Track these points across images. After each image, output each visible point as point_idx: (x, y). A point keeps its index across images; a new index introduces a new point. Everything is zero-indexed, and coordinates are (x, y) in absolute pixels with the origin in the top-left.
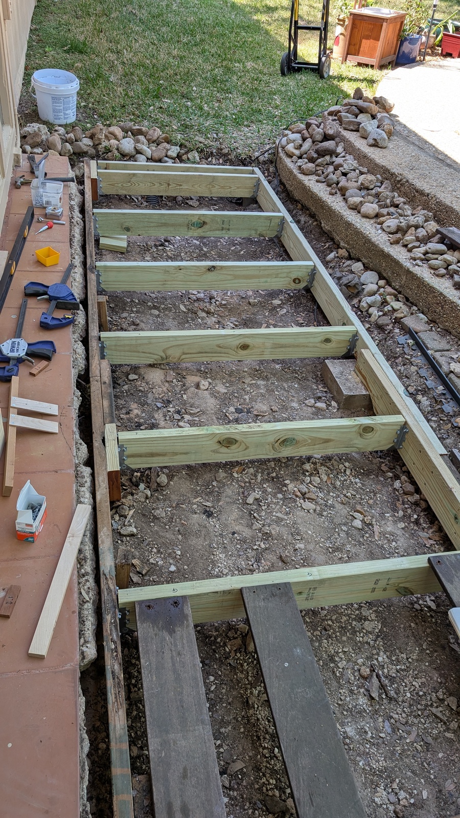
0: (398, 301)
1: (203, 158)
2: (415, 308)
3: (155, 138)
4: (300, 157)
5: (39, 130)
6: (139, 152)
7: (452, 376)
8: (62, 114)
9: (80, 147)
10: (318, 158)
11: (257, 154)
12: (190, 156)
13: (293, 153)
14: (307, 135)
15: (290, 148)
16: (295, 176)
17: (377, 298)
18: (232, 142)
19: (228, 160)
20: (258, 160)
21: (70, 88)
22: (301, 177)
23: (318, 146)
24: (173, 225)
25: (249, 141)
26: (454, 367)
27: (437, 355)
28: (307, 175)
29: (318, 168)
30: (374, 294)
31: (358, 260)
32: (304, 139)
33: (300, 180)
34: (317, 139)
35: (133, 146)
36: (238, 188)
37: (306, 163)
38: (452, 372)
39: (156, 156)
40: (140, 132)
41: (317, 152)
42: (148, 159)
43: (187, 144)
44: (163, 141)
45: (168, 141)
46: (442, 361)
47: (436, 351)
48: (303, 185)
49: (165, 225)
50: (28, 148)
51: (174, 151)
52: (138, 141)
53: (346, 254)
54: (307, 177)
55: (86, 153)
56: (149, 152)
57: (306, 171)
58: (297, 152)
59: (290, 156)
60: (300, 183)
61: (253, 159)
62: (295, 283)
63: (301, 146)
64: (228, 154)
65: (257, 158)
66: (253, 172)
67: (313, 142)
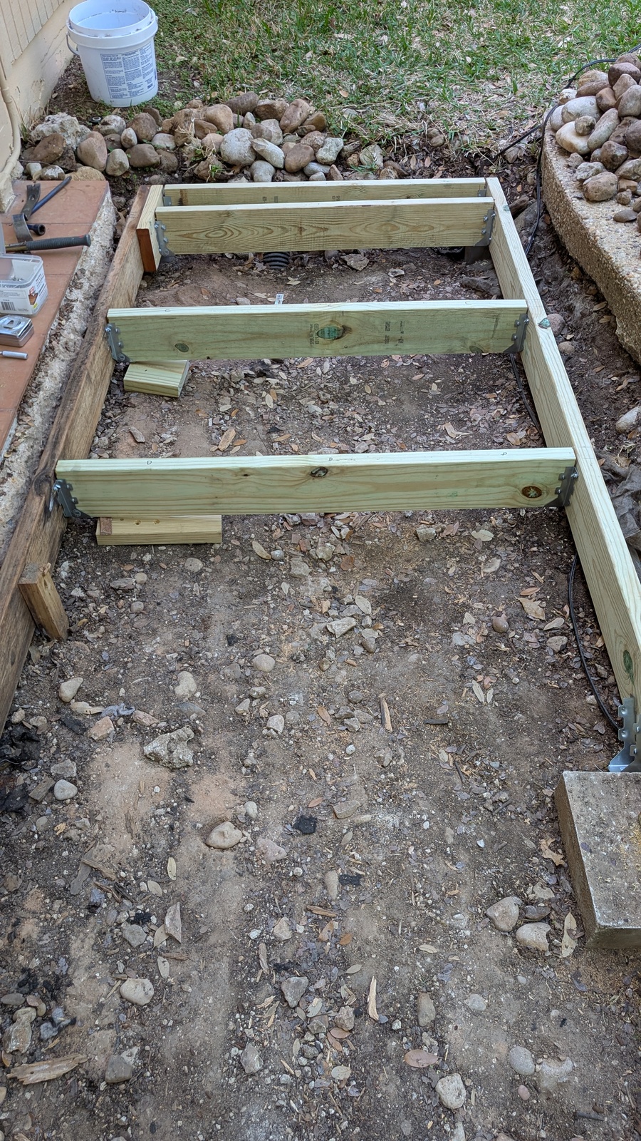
1: (390, 158)
3: (295, 123)
4: (587, 156)
5: (63, 130)
6: (259, 157)
8: (125, 86)
9: (145, 156)
10: (626, 159)
11: (503, 143)
12: (363, 156)
13: (571, 145)
14: (609, 100)
15: (567, 133)
16: (568, 204)
18: (455, 119)
19: (441, 159)
20: (504, 158)
21: (133, 33)
22: (579, 205)
23: (631, 128)
24: (276, 336)
25: (492, 114)
28: (592, 201)
29: (624, 184)
32: (602, 110)
33: (577, 216)
34: (628, 111)
35: (248, 144)
36: (448, 228)
37: (598, 172)
39: (293, 162)
40: (271, 113)
41: (625, 143)
42: (277, 169)
43: (360, 129)
44: (313, 127)
45: (322, 127)
48: (583, 228)
49: (260, 336)
50: (36, 168)
51: (331, 147)
52: (258, 134)
54: (595, 207)
55: (157, 166)
56: (277, 154)
57: (592, 194)
58: (581, 143)
59: (565, 151)
60: (577, 222)
61: (493, 155)
62: (528, 496)
63: (591, 127)
64: (444, 146)
65: (503, 152)
66: (484, 191)
67: (620, 118)
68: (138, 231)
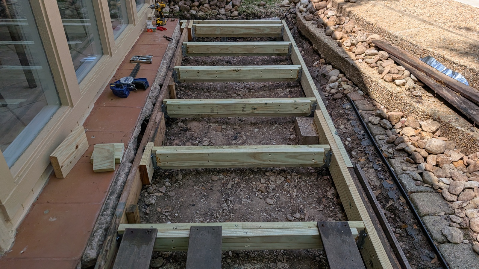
0: (348, 84)
2: (357, 88)
4: (306, 12)
7: (370, 124)
10: (315, 11)
13: (302, 10)
15: (301, 7)
16: (301, 22)
17: (337, 83)
18: (273, 9)
22: (304, 21)
26: (371, 119)
27: (363, 113)
28: (306, 20)
29: (315, 17)
30: (335, 82)
31: (330, 64)
32: (310, 2)
37: (308, 14)
38: (370, 122)
41: (315, 8)
43: (247, 11)
44: (235, 10)
45: (237, 10)
46: (365, 116)
47: (363, 111)
53: (324, 61)
54: (308, 22)
57: (307, 18)
58: (305, 10)
59: (301, 12)
60: (304, 25)
61: (284, 17)
63: (307, 6)
64: (270, 15)
66: (282, 23)
68: (188, 29)
